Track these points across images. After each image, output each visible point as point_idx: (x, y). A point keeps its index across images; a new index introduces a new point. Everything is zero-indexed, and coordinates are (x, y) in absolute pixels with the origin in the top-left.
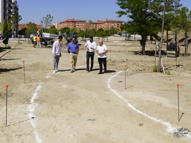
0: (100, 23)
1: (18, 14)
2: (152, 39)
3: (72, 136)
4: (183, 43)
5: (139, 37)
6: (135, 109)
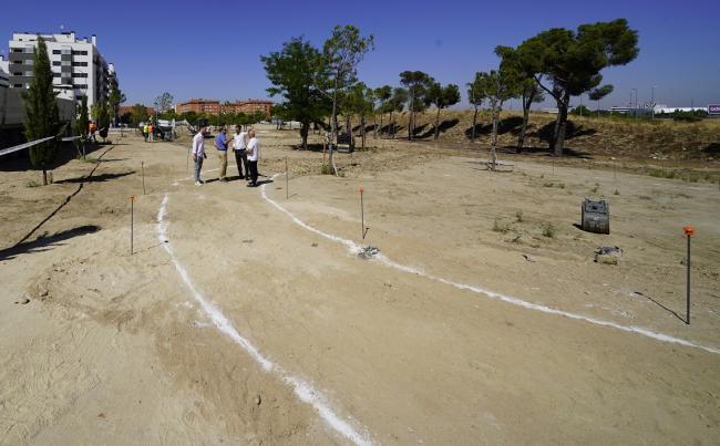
0: (240, 105)
1: (119, 92)
2: (316, 128)
3: (225, 263)
4: (358, 133)
5: (296, 124)
6: (303, 225)
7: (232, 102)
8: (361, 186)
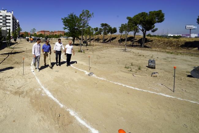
0: (55, 32)
1: (20, 28)
2: (77, 39)
3: (50, 78)
4: (89, 40)
5: (71, 38)
6: (73, 66)
7: (53, 31)
8: (89, 55)
